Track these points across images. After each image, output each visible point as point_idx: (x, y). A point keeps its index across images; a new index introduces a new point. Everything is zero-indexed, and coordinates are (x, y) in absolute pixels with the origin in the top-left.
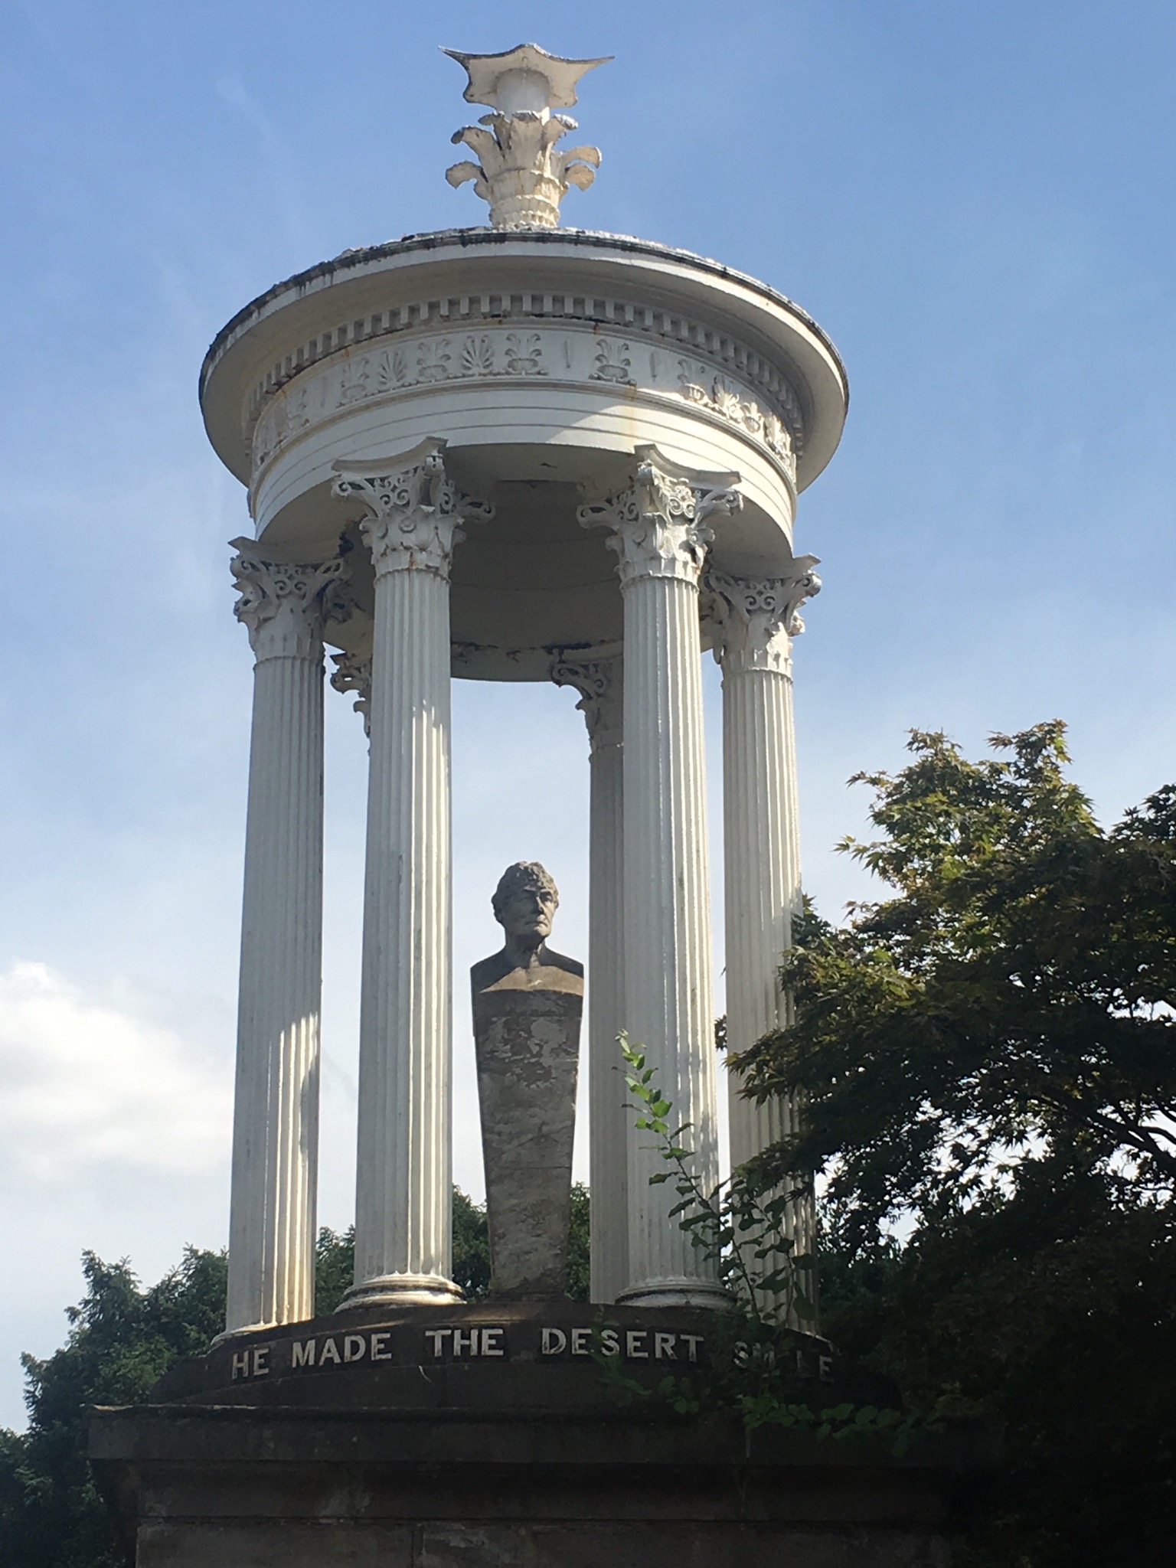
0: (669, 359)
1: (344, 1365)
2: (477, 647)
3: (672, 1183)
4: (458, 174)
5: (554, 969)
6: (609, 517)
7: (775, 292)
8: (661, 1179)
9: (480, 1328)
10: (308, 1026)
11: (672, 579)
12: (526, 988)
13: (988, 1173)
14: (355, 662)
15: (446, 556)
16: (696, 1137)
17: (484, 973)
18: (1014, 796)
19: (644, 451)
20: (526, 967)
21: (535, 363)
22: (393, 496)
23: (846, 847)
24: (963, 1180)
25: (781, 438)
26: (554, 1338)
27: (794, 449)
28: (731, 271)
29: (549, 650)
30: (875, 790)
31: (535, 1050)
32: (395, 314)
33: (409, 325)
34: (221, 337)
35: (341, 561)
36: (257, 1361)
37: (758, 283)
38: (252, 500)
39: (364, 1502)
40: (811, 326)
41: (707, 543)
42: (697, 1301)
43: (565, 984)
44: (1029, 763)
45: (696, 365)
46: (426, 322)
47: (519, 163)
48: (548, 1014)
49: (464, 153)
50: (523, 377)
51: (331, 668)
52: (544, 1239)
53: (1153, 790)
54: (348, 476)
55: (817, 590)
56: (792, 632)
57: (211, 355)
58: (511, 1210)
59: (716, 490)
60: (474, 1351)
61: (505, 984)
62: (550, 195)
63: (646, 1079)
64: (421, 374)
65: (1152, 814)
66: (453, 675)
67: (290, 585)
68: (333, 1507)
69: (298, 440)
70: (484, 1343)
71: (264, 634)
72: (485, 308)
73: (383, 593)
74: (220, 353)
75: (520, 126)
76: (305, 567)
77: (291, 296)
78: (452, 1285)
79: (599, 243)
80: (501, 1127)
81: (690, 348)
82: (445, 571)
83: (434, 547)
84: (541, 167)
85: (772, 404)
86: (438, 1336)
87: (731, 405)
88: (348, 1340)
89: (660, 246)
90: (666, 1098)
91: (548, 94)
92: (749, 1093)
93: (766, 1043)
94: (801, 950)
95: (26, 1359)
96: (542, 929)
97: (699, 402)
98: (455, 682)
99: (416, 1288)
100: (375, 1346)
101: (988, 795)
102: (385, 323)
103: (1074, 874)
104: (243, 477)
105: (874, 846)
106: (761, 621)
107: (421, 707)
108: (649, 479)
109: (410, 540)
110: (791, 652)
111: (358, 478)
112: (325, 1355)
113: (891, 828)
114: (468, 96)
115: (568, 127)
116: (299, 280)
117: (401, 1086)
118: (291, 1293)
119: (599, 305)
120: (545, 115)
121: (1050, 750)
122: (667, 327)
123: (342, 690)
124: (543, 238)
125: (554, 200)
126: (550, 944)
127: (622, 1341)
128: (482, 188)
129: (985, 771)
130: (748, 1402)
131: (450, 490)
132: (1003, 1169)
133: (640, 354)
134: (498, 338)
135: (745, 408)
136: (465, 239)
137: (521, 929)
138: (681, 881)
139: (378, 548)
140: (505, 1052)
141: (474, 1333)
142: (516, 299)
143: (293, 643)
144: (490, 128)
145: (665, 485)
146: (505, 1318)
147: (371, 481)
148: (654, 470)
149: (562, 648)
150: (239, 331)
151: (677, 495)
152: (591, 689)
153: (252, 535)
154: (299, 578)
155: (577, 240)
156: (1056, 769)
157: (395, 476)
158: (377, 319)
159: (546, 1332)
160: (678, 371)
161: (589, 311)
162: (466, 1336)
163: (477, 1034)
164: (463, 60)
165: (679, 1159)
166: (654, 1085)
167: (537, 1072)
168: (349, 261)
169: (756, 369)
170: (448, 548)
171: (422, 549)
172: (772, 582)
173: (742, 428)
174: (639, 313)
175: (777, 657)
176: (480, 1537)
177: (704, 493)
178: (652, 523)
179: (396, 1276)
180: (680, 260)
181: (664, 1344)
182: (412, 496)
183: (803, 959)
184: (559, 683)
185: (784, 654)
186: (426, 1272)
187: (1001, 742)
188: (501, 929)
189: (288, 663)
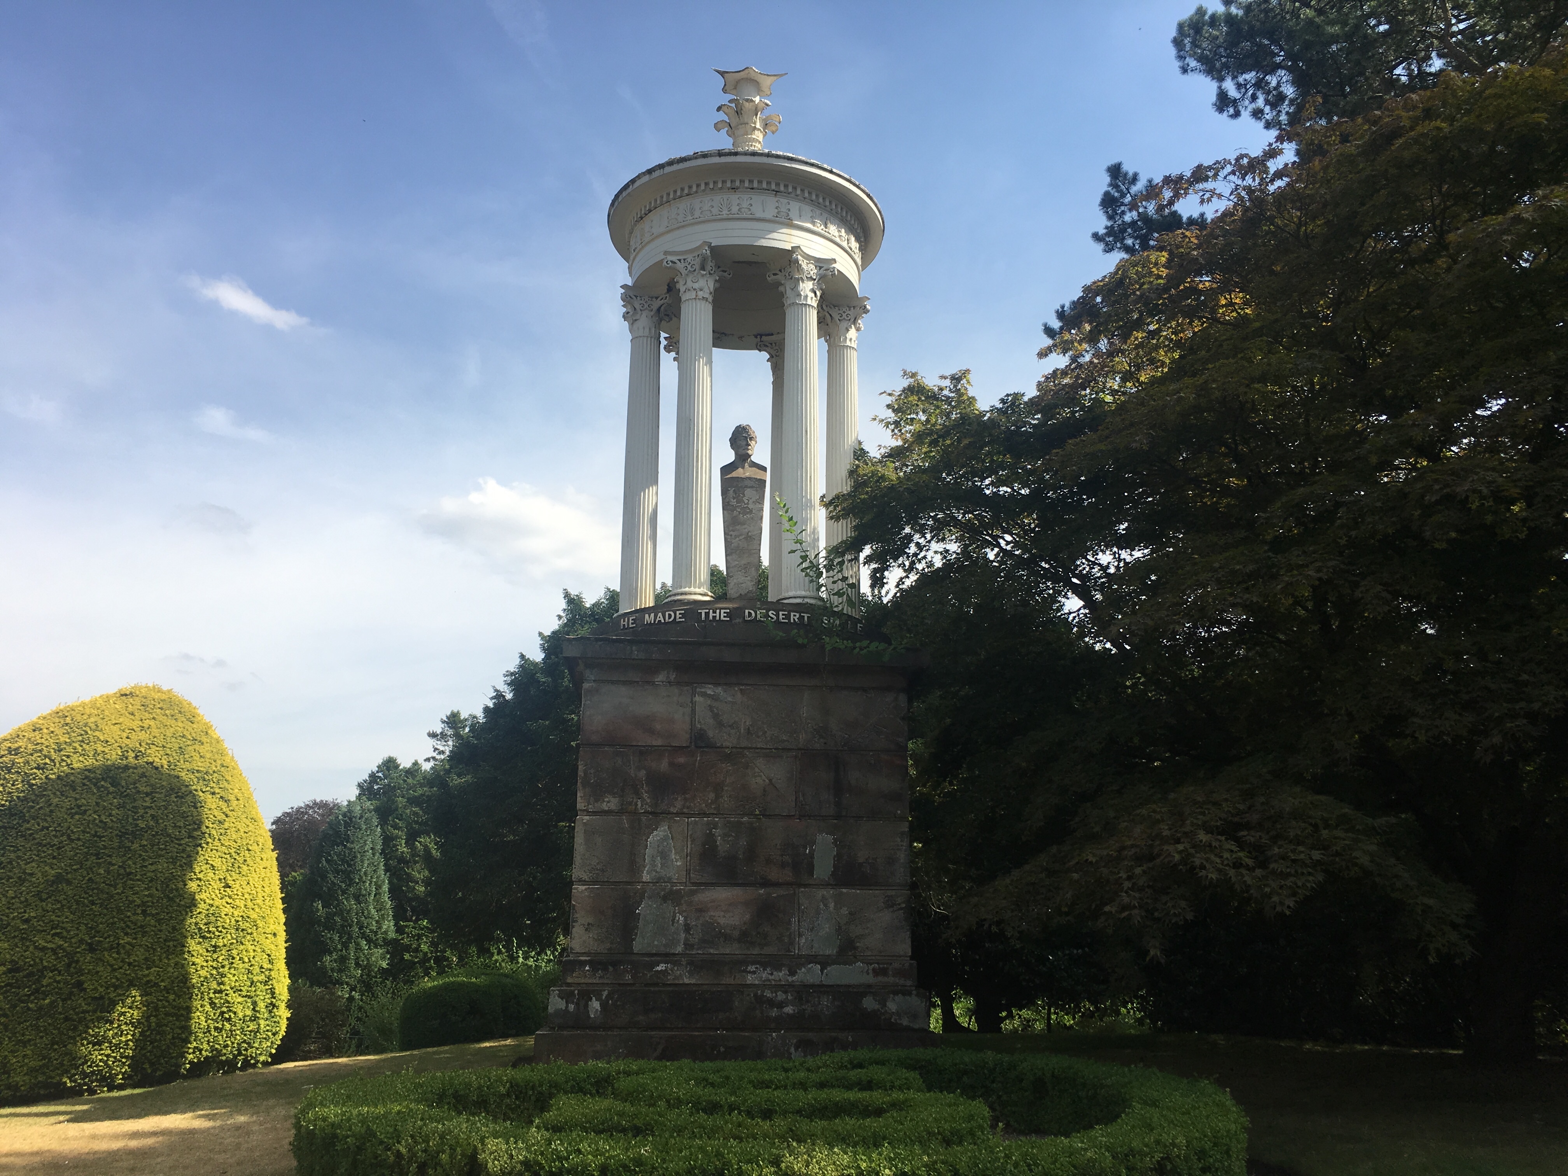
0: (807, 208)
1: (665, 623)
2: (726, 335)
3: (799, 554)
4: (719, 126)
5: (754, 469)
6: (780, 277)
7: (853, 180)
8: (793, 552)
9: (721, 609)
10: (652, 490)
11: (806, 305)
12: (743, 476)
13: (930, 554)
14: (674, 340)
15: (711, 293)
16: (810, 536)
17: (726, 470)
18: (948, 400)
19: (796, 249)
20: (743, 468)
21: (750, 210)
22: (689, 267)
23: (875, 419)
24: (919, 557)
25: (855, 245)
26: (750, 614)
27: (860, 249)
28: (834, 170)
29: (756, 337)
30: (890, 398)
31: (746, 501)
32: (690, 187)
33: (696, 192)
34: (617, 196)
35: (668, 295)
36: (631, 621)
37: (846, 176)
38: (630, 268)
39: (673, 677)
40: (868, 196)
41: (821, 289)
42: (806, 600)
43: (759, 474)
44: (955, 386)
45: (818, 212)
46: (704, 191)
47: (746, 121)
48: (752, 487)
49: (722, 116)
50: (745, 216)
51: (664, 343)
52: (749, 578)
53: (1002, 396)
54: (670, 258)
55: (868, 311)
56: (858, 329)
57: (612, 204)
58: (735, 566)
59: (825, 267)
60: (718, 618)
61: (734, 474)
62: (758, 135)
63: (787, 512)
64: (701, 213)
65: (1001, 406)
66: (714, 346)
67: (646, 306)
68: (660, 678)
69: (649, 242)
70: (722, 615)
71: (635, 326)
72: (729, 184)
73: (684, 307)
74: (616, 204)
75: (747, 104)
76: (652, 298)
77: (646, 178)
78: (710, 594)
79: (778, 157)
80: (731, 533)
81: (817, 205)
82: (710, 299)
83: (706, 290)
84: (755, 123)
85: (851, 230)
86: (703, 612)
87: (833, 230)
88: (667, 613)
89: (803, 158)
90: (794, 520)
91: (759, 90)
92: (831, 518)
93: (837, 497)
94: (857, 462)
95: (540, 634)
96: (750, 452)
97: (819, 228)
98: (715, 350)
99: (695, 594)
100: (678, 616)
101: (937, 399)
102: (686, 191)
103: (968, 430)
104: (627, 259)
105: (886, 418)
106: (844, 324)
107: (700, 357)
108: (797, 261)
109: (696, 286)
110: (857, 338)
111: (674, 259)
112: (658, 619)
113: (894, 411)
114: (724, 90)
115: (767, 105)
116: (650, 172)
117: (690, 513)
118: (645, 597)
119: (778, 185)
120: (757, 99)
121: (964, 381)
122: (806, 195)
123: (669, 351)
124: (754, 154)
125: (761, 138)
126: (753, 458)
127: (777, 615)
128: (730, 133)
129: (936, 389)
130: (827, 639)
131: (713, 265)
132: (936, 552)
133: (795, 206)
134: (734, 198)
135: (839, 231)
136: (720, 154)
137: (741, 452)
138: (806, 431)
139: (682, 289)
140: (734, 502)
141: (718, 611)
142: (742, 181)
143: (647, 330)
144: (733, 105)
145: (804, 263)
146: (731, 606)
147: (680, 260)
148: (799, 257)
149: (761, 336)
150: (624, 194)
151: (809, 268)
152: (774, 353)
153: (630, 283)
154: (649, 302)
155: (768, 155)
156: (966, 389)
157: (689, 257)
158: (682, 189)
159: (747, 611)
160: (811, 214)
161: (773, 187)
162: (714, 612)
163: (723, 494)
164: (722, 74)
165: (801, 544)
166: (790, 514)
167: (747, 511)
168: (671, 163)
169: (844, 214)
170: (712, 290)
171: (701, 290)
172: (850, 308)
173: (838, 240)
174: (795, 188)
175: (851, 339)
176: (719, 690)
177: (821, 268)
178: (798, 280)
179: (687, 589)
180: (812, 165)
181: (794, 617)
182: (697, 267)
183: (858, 466)
184: (760, 351)
185: (854, 339)
186: (699, 588)
187: (943, 377)
188: (733, 453)
189: (645, 339)
